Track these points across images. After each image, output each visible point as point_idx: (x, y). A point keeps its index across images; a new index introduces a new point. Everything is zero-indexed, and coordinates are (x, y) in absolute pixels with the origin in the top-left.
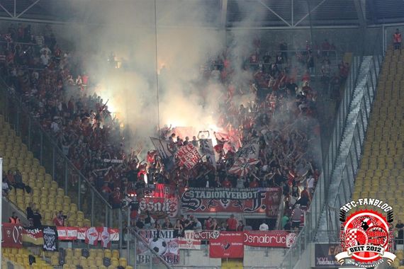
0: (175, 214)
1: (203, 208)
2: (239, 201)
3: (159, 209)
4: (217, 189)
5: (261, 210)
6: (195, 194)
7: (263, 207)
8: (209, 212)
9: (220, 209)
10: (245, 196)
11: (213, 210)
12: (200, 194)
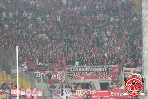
0: (63, 81)
1: (77, 77)
2: (97, 73)
3: (55, 78)
4: (84, 66)
5: (109, 78)
6: (73, 69)
7: (110, 76)
8: (80, 79)
9: (86, 78)
10: (100, 70)
11: (82, 78)
12: (75, 69)
